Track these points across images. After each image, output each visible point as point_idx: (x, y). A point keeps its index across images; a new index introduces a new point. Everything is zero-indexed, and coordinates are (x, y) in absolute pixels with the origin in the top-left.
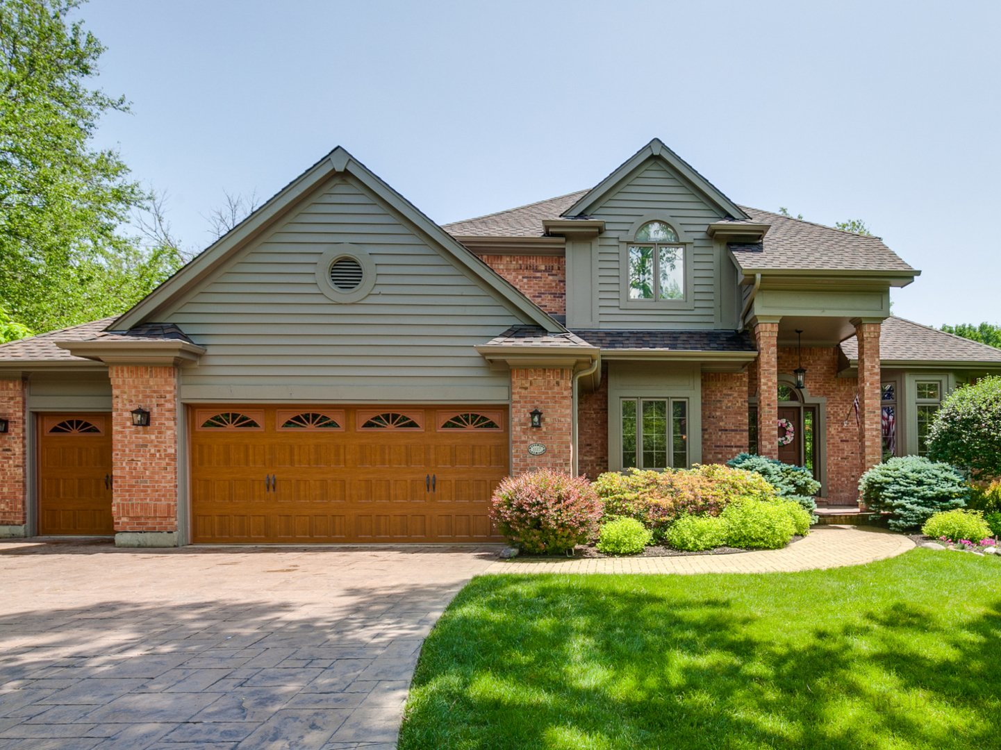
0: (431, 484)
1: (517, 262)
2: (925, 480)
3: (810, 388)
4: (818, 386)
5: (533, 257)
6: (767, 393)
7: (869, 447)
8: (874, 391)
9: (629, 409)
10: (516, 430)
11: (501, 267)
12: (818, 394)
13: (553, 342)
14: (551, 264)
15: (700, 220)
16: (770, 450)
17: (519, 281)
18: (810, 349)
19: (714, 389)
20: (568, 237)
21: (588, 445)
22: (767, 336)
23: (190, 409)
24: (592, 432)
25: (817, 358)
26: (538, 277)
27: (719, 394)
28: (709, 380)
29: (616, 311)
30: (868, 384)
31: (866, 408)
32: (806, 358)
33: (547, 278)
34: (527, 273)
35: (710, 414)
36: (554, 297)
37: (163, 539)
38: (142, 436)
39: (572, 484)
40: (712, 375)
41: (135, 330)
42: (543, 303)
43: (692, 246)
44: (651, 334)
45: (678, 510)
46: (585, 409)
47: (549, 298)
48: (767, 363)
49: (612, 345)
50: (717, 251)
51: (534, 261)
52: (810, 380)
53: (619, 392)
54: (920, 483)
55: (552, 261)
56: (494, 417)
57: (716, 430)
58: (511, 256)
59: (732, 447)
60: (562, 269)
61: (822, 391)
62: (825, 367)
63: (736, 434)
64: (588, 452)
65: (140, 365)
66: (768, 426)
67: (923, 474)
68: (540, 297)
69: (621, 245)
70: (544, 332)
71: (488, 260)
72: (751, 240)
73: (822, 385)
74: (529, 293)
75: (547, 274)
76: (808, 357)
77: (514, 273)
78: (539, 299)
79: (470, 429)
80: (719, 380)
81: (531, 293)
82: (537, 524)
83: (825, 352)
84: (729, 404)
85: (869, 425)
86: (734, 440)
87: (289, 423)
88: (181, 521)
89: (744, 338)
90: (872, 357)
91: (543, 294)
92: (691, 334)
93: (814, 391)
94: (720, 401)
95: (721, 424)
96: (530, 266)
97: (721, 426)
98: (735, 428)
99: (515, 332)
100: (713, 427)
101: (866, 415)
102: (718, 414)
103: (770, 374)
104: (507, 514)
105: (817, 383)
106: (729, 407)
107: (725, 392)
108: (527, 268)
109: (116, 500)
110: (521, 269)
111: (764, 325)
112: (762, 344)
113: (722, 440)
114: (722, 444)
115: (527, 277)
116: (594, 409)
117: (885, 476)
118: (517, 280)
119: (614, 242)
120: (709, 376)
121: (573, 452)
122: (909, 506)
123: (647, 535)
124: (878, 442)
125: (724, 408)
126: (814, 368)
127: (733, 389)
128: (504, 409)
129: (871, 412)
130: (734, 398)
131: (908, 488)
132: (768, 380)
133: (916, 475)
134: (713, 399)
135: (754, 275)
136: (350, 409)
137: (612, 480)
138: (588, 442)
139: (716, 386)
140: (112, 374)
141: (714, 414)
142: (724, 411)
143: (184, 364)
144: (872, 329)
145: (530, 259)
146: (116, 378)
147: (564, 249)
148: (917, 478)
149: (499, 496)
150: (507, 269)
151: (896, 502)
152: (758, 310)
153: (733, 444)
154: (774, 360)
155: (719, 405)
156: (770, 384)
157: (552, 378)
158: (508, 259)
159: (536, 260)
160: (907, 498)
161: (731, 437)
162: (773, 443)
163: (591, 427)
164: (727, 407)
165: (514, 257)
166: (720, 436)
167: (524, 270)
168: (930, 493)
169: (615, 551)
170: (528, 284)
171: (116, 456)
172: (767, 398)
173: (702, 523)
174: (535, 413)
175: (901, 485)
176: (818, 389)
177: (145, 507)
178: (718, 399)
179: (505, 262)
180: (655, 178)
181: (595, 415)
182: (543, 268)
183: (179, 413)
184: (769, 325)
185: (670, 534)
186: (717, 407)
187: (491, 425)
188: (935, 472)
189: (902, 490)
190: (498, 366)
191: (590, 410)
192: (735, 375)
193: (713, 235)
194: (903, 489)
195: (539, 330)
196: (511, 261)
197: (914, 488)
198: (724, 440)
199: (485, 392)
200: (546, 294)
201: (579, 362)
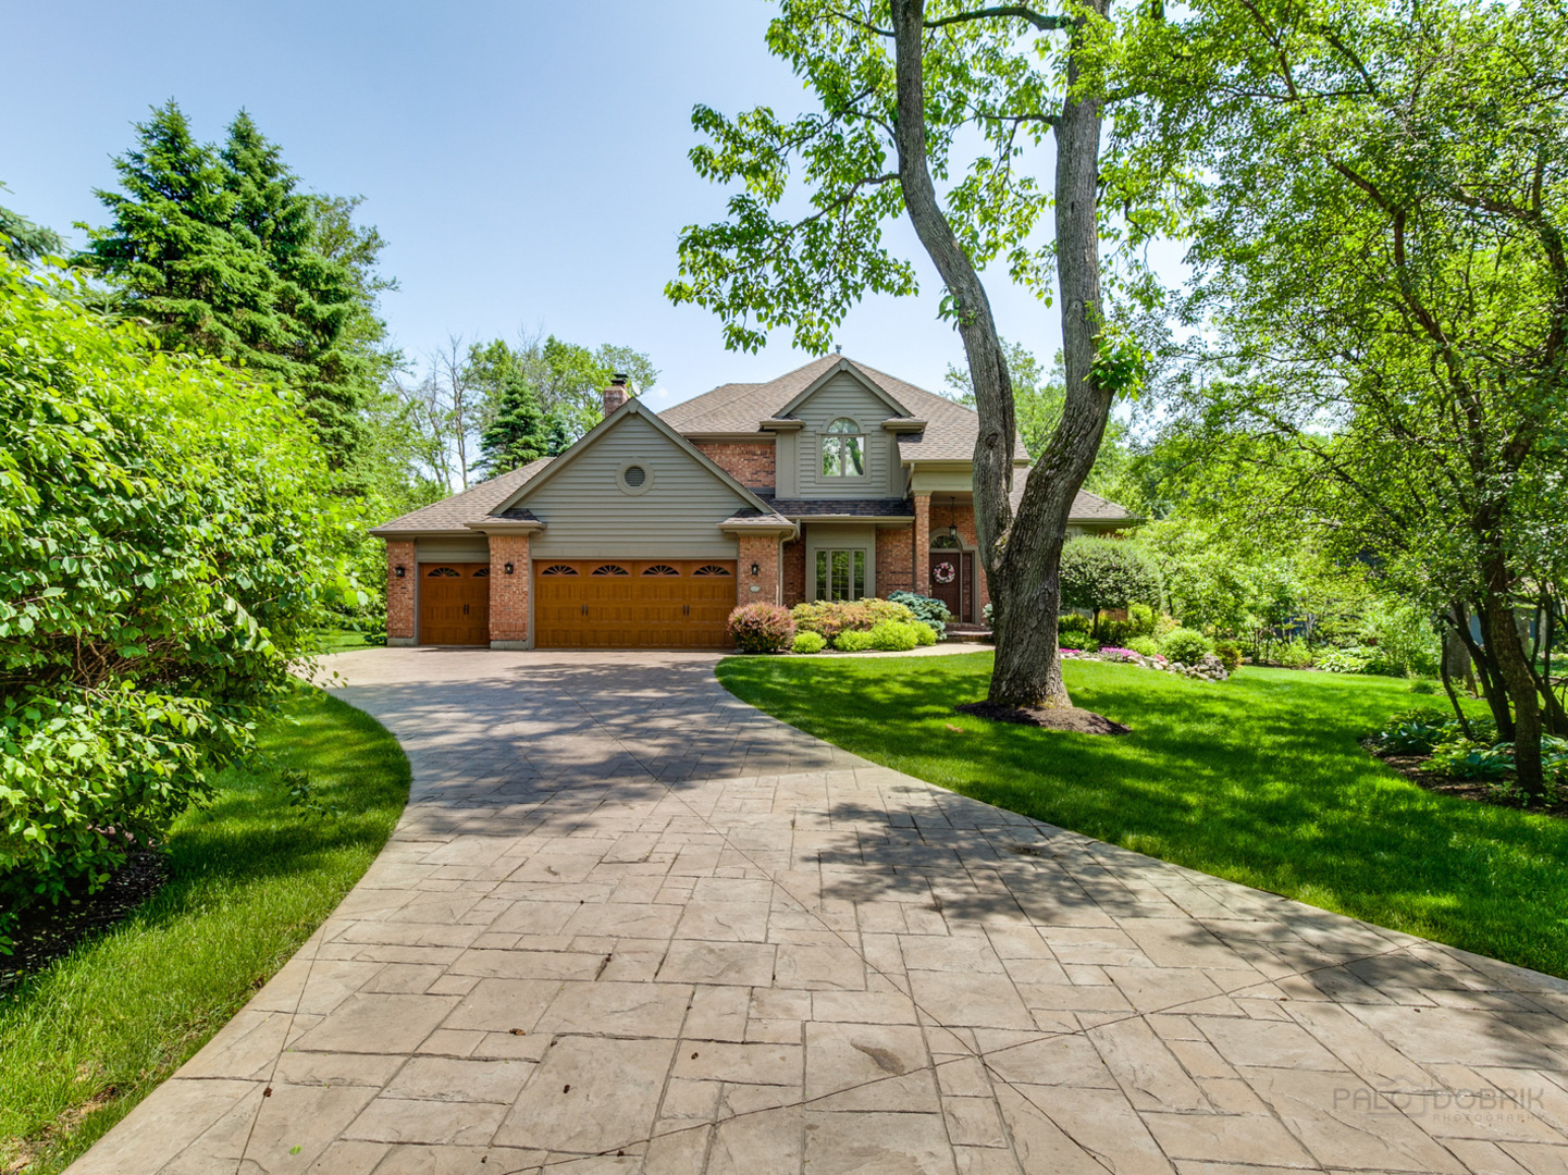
0: (686, 611)
1: (740, 449)
5: (752, 444)
6: (921, 547)
9: (821, 556)
10: (742, 577)
13: (766, 521)
14: (765, 450)
15: (874, 417)
16: (920, 587)
17: (742, 462)
19: (886, 541)
20: (776, 432)
21: (791, 584)
22: (923, 504)
23: (535, 562)
24: (794, 574)
26: (755, 460)
27: (888, 545)
28: (883, 535)
29: (813, 485)
32: (956, 518)
33: (762, 460)
34: (747, 457)
36: (772, 474)
37: (520, 644)
38: (508, 580)
39: (778, 611)
40: (885, 530)
41: (506, 514)
42: (759, 478)
43: (870, 436)
44: (838, 502)
45: (844, 626)
46: (789, 557)
47: (768, 475)
48: (921, 525)
49: (808, 511)
50: (889, 439)
51: (753, 448)
52: (965, 532)
53: (813, 546)
55: (766, 448)
56: (727, 568)
57: (885, 572)
58: (736, 444)
59: (891, 586)
60: (773, 453)
63: (903, 575)
64: (790, 589)
65: (508, 535)
66: (924, 571)
68: (756, 474)
69: (817, 436)
70: (761, 513)
72: (914, 433)
74: (748, 471)
75: (762, 457)
78: (756, 476)
79: (712, 575)
80: (890, 535)
81: (750, 471)
82: (756, 633)
84: (898, 553)
86: (901, 580)
87: (596, 572)
88: (529, 634)
89: (906, 506)
91: (762, 472)
92: (868, 502)
93: (971, 541)
94: (889, 550)
95: (888, 567)
96: (749, 452)
97: (888, 569)
98: (903, 571)
99: (742, 514)
100: (883, 569)
102: (887, 560)
103: (923, 531)
104: (738, 628)
107: (894, 543)
108: (747, 453)
109: (492, 620)
110: (743, 454)
111: (920, 496)
112: (918, 511)
114: (892, 583)
115: (747, 459)
116: (795, 558)
118: (740, 462)
119: (814, 434)
120: (881, 532)
121: (779, 590)
123: (824, 642)
125: (894, 555)
126: (970, 522)
127: (901, 541)
128: (735, 562)
130: (901, 548)
132: (921, 534)
135: (912, 463)
136: (635, 563)
137: (801, 608)
138: (791, 582)
139: (888, 539)
140: (491, 541)
141: (884, 560)
142: (892, 558)
143: (533, 536)
145: (750, 446)
146: (493, 544)
147: (776, 442)
149: (732, 618)
150: (733, 454)
152: (914, 488)
153: (900, 583)
154: (927, 523)
155: (888, 553)
156: (924, 537)
157: (765, 543)
161: (899, 577)
162: (926, 581)
163: (793, 570)
164: (897, 555)
165: (738, 445)
166: (888, 577)
167: (745, 454)
169: (802, 650)
170: (747, 464)
171: (492, 592)
172: (921, 550)
173: (856, 635)
174: (754, 566)
177: (509, 625)
178: (888, 548)
180: (843, 386)
181: (796, 562)
182: (759, 452)
183: (530, 566)
184: (923, 498)
185: (837, 641)
186: (887, 555)
187: (725, 573)
190: (732, 536)
191: (792, 557)
192: (902, 531)
193: (885, 429)
195: (756, 512)
196: (735, 449)
198: (893, 580)
199: (722, 552)
200: (765, 472)
201: (783, 532)
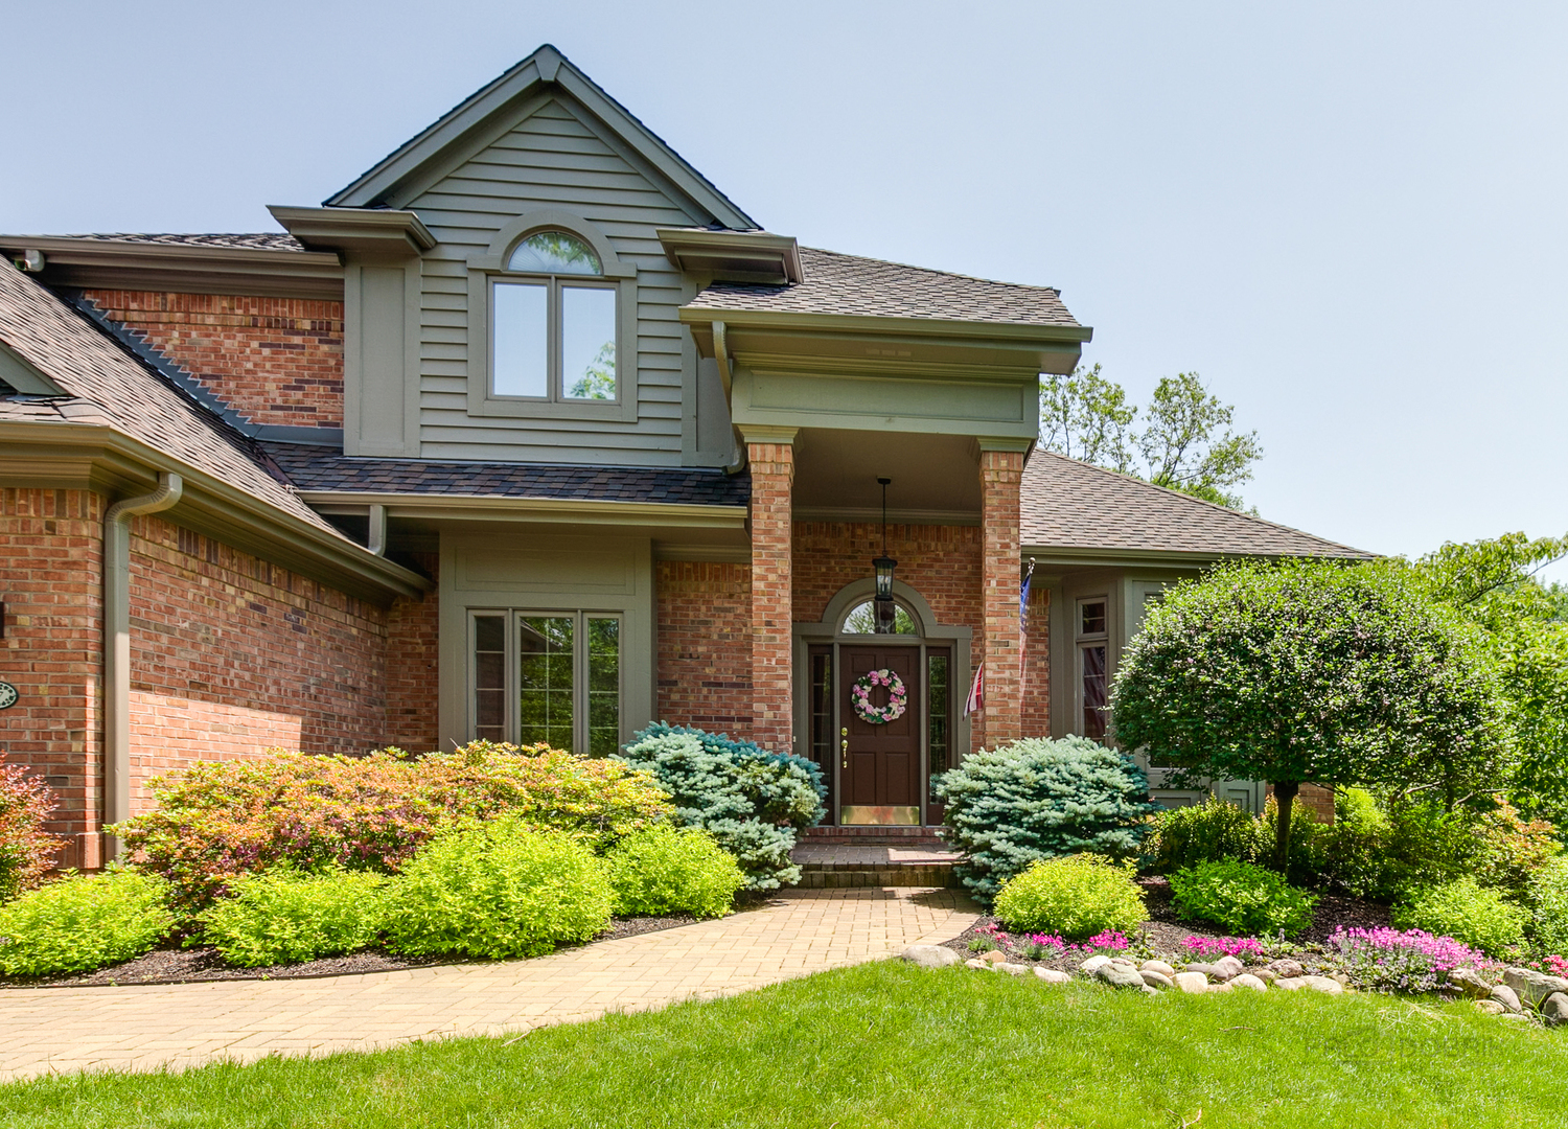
1: (246, 310)
2: (1049, 784)
3: (937, 608)
4: (953, 604)
5: (284, 299)
6: (765, 599)
7: (993, 718)
8: (1006, 599)
11: (210, 320)
12: (955, 621)
14: (325, 318)
16: (771, 723)
17: (254, 352)
18: (939, 528)
19: (692, 597)
20: (345, 253)
21: (408, 712)
22: (768, 475)
24: (419, 684)
25: (951, 547)
26: (296, 346)
27: (703, 608)
28: (681, 578)
29: (461, 420)
30: (993, 583)
31: (988, 634)
32: (928, 546)
33: (317, 348)
34: (270, 336)
35: (684, 649)
36: (333, 390)
40: (687, 566)
42: (308, 403)
43: (634, 285)
46: (401, 635)
47: (322, 392)
48: (767, 532)
51: (286, 309)
52: (938, 591)
53: (464, 596)
54: (1041, 792)
55: (328, 311)
57: (696, 684)
58: (232, 297)
59: (732, 719)
61: (962, 615)
62: (969, 566)
63: (740, 692)
64: (408, 726)
66: (768, 669)
67: (1048, 773)
68: (300, 388)
69: (472, 277)
71: (179, 303)
73: (965, 603)
74: (274, 380)
75: (317, 338)
76: (933, 544)
77: (240, 337)
78: (299, 395)
80: (703, 579)
81: (280, 380)
83: (969, 536)
84: (727, 630)
85: (995, 672)
86: (736, 705)
90: (1003, 524)
91: (308, 382)
93: (947, 615)
94: (706, 623)
95: (707, 670)
96: (277, 321)
97: (707, 676)
98: (740, 680)
100: (690, 676)
101: (987, 651)
102: (701, 649)
103: (772, 555)
105: (954, 597)
106: (727, 636)
107: (717, 603)
108: (269, 326)
110: (255, 326)
111: (758, 447)
112: (758, 490)
113: (709, 706)
114: (710, 713)
115: (270, 345)
116: (422, 635)
117: (977, 779)
118: (248, 350)
119: (458, 271)
122: (999, 846)
124: (1014, 709)
125: (715, 637)
126: (947, 567)
127: (735, 598)
129: (999, 644)
130: (737, 616)
131: (1009, 805)
132: (767, 570)
133: (1033, 776)
134: (691, 618)
135: (709, 326)
138: (410, 705)
139: (697, 590)
141: (692, 650)
142: (715, 643)
144: (1004, 463)
145: (276, 304)
147: (341, 282)
148: (1036, 783)
150: (224, 327)
151: (978, 837)
152: (740, 414)
153: (733, 713)
155: (703, 631)
156: (772, 577)
158: (225, 304)
159: (291, 308)
160: (1005, 827)
161: (729, 698)
162: (778, 708)
163: (414, 672)
164: (721, 636)
165: (240, 300)
166: (706, 697)
167: (263, 327)
168: (1055, 817)
170: (272, 359)
172: (765, 608)
175: (1000, 798)
176: (955, 609)
178: (702, 618)
179: (218, 311)
180: (553, 135)
181: (424, 648)
182: (307, 325)
184: (770, 450)
186: (699, 636)
188: (1077, 768)
189: (996, 809)
191: (413, 636)
192: (738, 567)
194: (999, 805)
196: (232, 309)
197: (1022, 804)
198: (714, 705)
200: (314, 382)
